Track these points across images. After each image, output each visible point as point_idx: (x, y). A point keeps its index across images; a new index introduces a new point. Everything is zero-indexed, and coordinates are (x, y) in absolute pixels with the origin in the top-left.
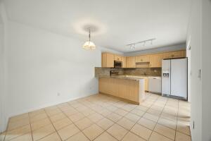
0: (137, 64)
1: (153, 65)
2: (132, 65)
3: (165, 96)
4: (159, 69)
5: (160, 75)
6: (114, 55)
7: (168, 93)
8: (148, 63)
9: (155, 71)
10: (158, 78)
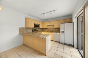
0: (48, 26)
1: (56, 26)
2: (46, 26)
3: (62, 43)
4: (59, 29)
5: (59, 32)
6: (34, 20)
7: (63, 42)
8: (53, 25)
9: (57, 30)
10: (58, 33)
